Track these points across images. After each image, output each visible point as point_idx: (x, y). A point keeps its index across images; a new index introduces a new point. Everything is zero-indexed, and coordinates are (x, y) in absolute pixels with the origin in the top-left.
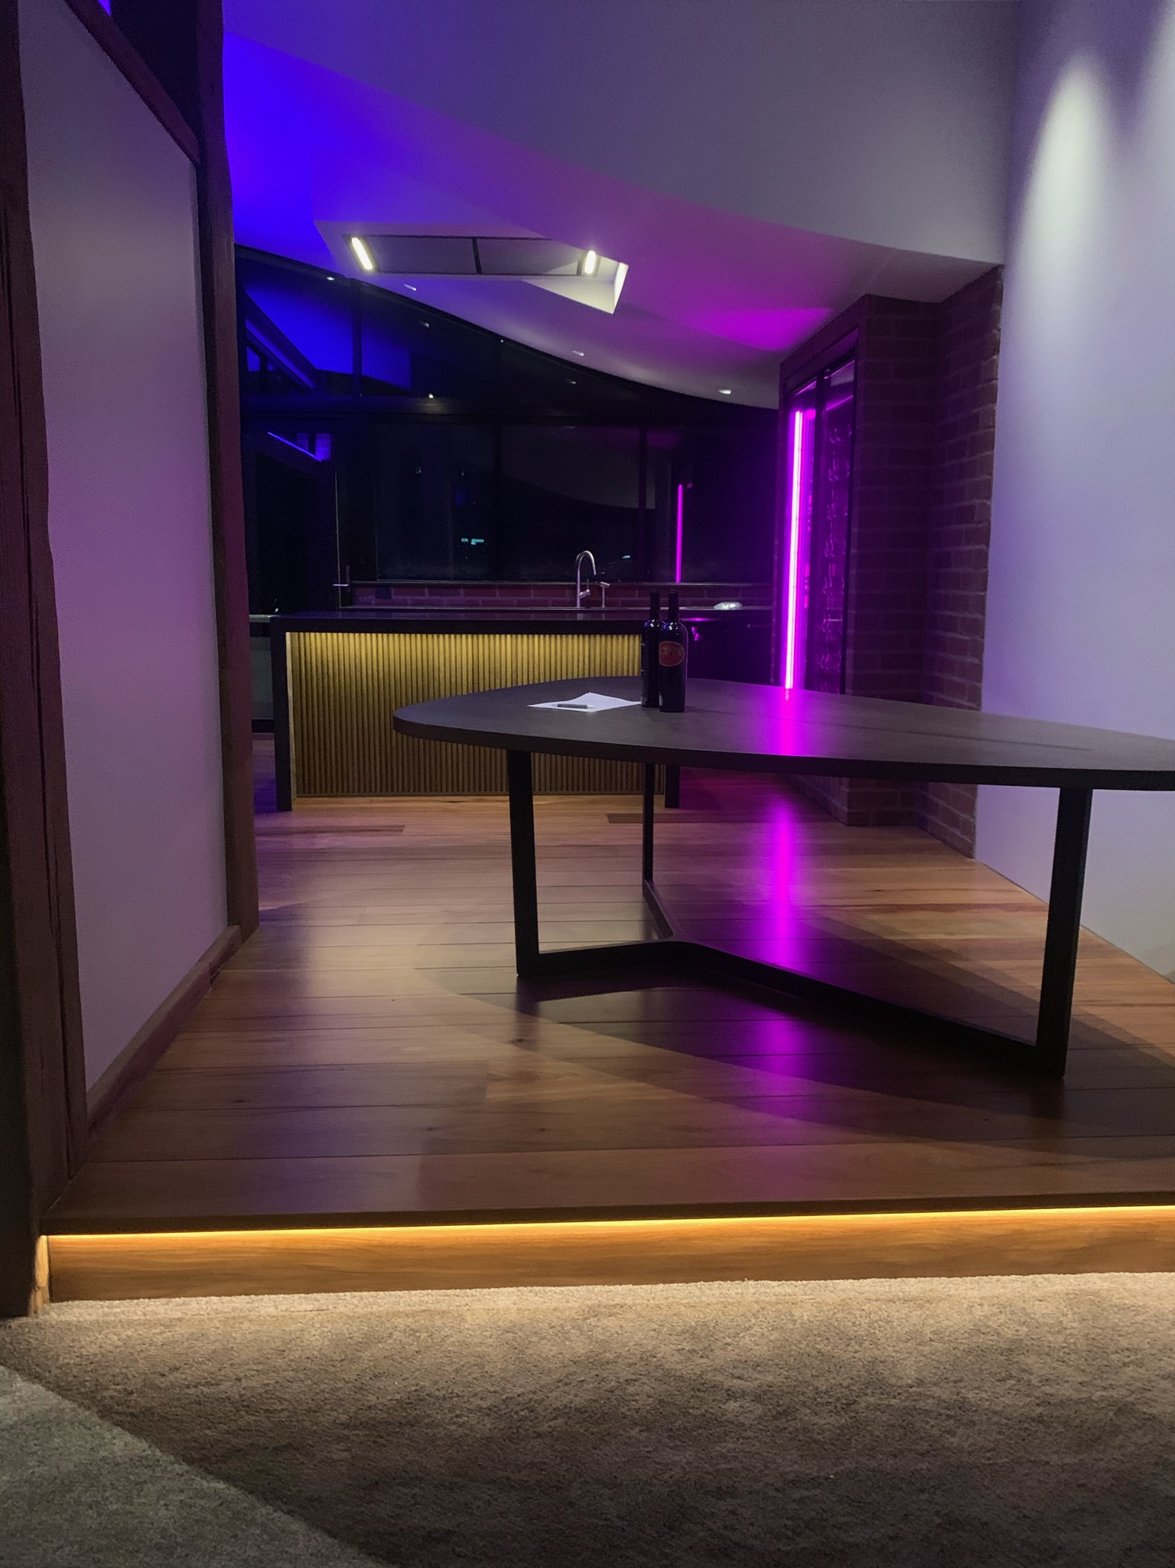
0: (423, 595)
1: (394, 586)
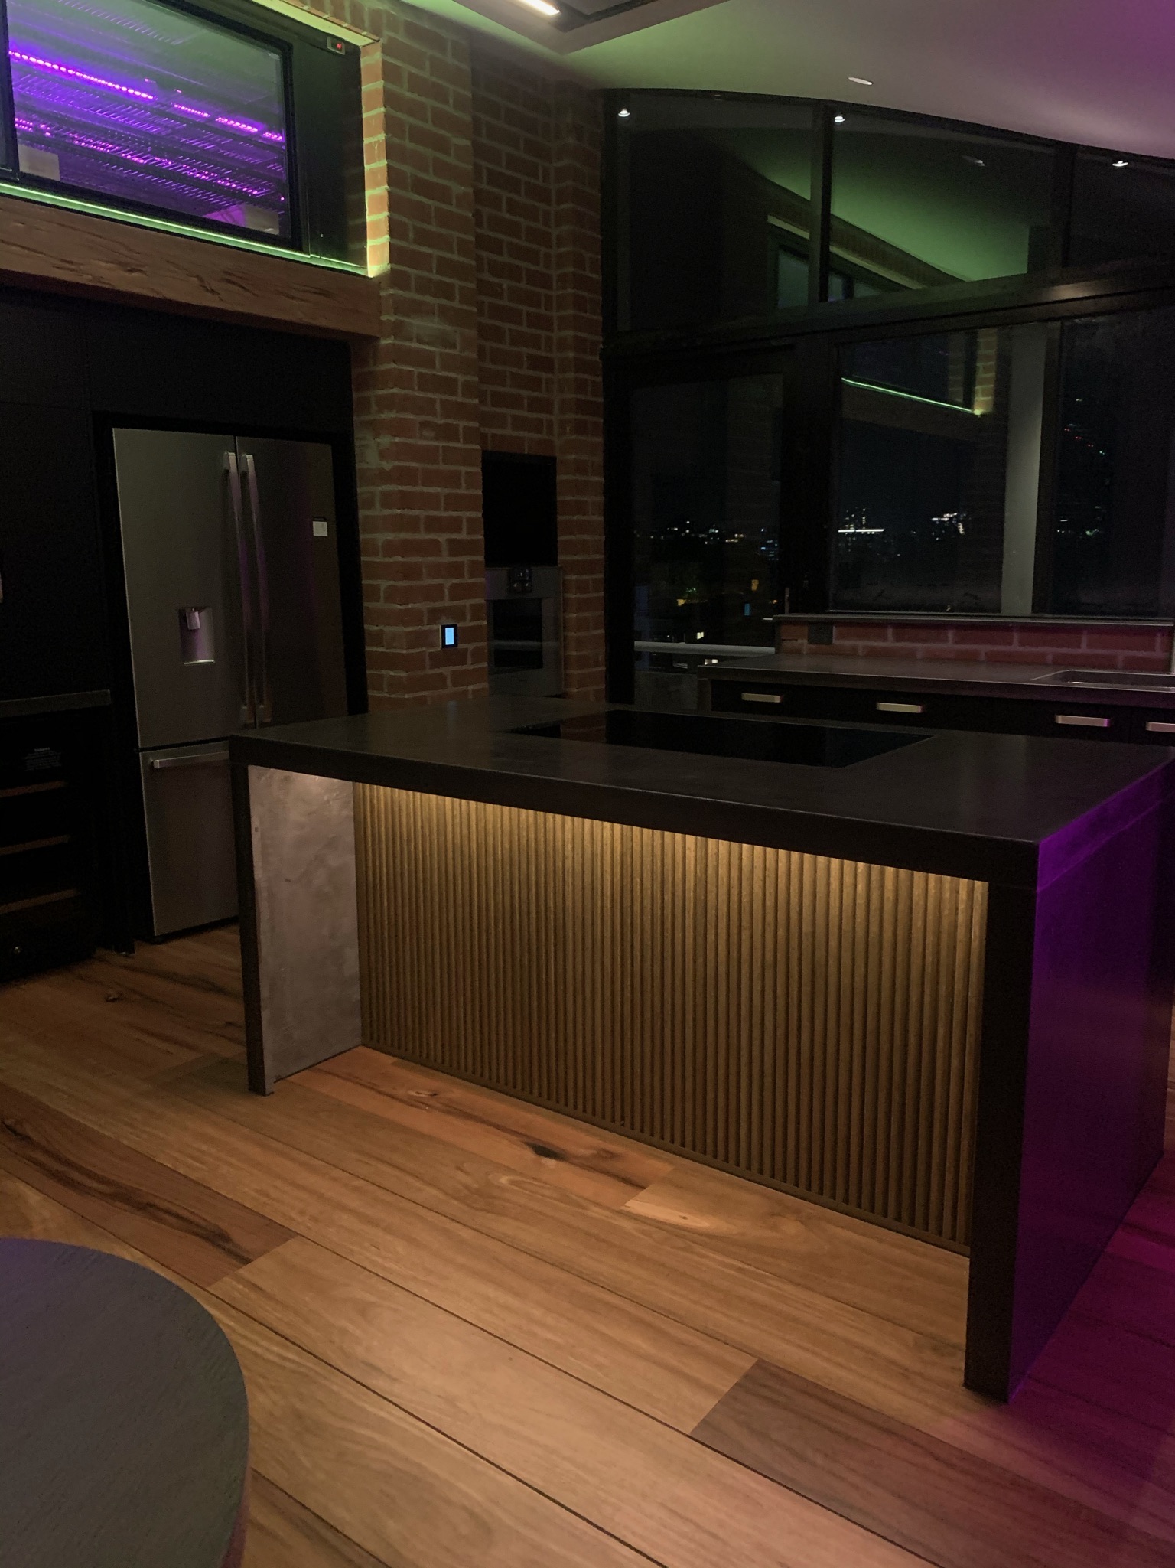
0: (885, 639)
1: (838, 623)
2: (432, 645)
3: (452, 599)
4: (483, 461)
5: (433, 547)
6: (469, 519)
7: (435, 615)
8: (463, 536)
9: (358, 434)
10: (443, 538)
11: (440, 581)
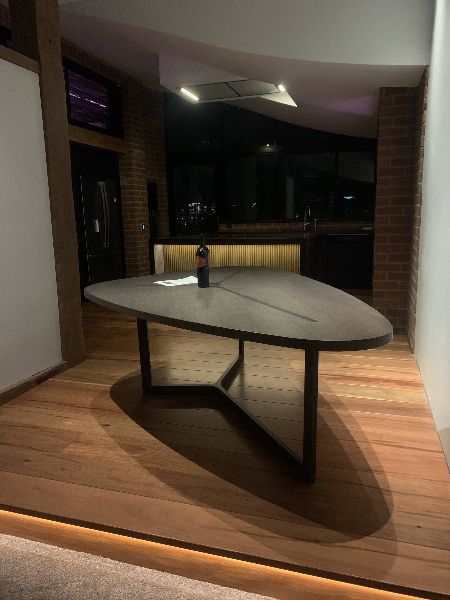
0: (244, 226)
2: (140, 229)
3: (143, 218)
4: (148, 184)
5: (139, 205)
6: (146, 198)
7: (141, 221)
8: (145, 202)
9: (121, 177)
10: (141, 202)
11: (141, 213)
